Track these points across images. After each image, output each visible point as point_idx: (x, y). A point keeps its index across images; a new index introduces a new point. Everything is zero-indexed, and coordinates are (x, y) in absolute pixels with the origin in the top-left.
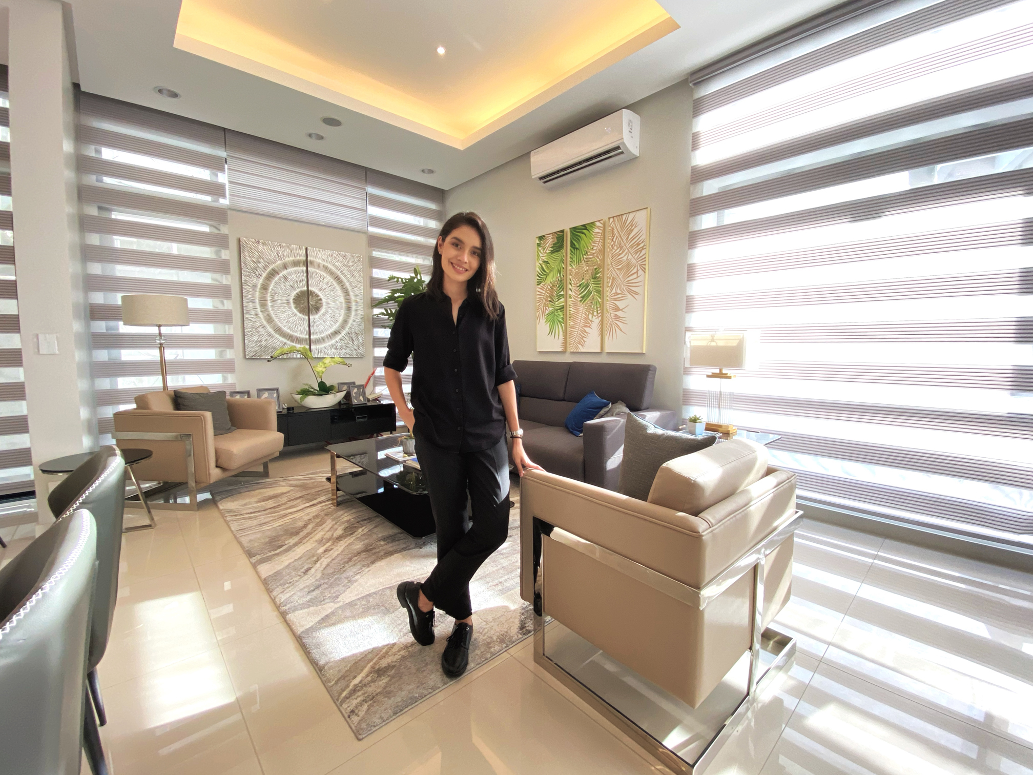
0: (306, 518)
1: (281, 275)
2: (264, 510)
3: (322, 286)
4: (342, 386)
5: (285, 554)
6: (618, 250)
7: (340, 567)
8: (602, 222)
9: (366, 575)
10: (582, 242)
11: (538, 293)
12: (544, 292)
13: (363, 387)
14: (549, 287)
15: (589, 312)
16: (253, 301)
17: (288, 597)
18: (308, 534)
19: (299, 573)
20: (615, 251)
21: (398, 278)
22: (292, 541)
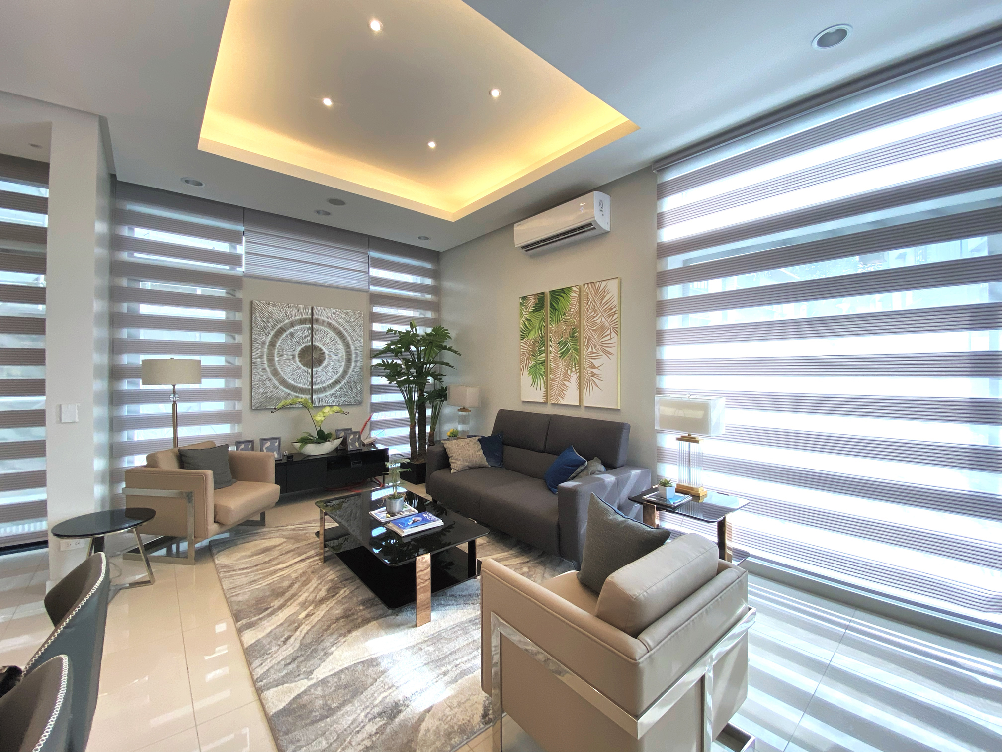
0: (294, 576)
1: (288, 332)
2: (256, 566)
3: (326, 341)
4: (339, 432)
5: (268, 619)
6: (593, 313)
7: (319, 636)
8: (578, 287)
9: (342, 646)
10: (560, 304)
11: (522, 347)
12: (527, 347)
13: (360, 433)
14: (531, 342)
15: (568, 367)
16: (261, 357)
17: (265, 670)
18: (294, 595)
19: (279, 643)
20: (589, 315)
21: (396, 331)
22: (277, 603)
